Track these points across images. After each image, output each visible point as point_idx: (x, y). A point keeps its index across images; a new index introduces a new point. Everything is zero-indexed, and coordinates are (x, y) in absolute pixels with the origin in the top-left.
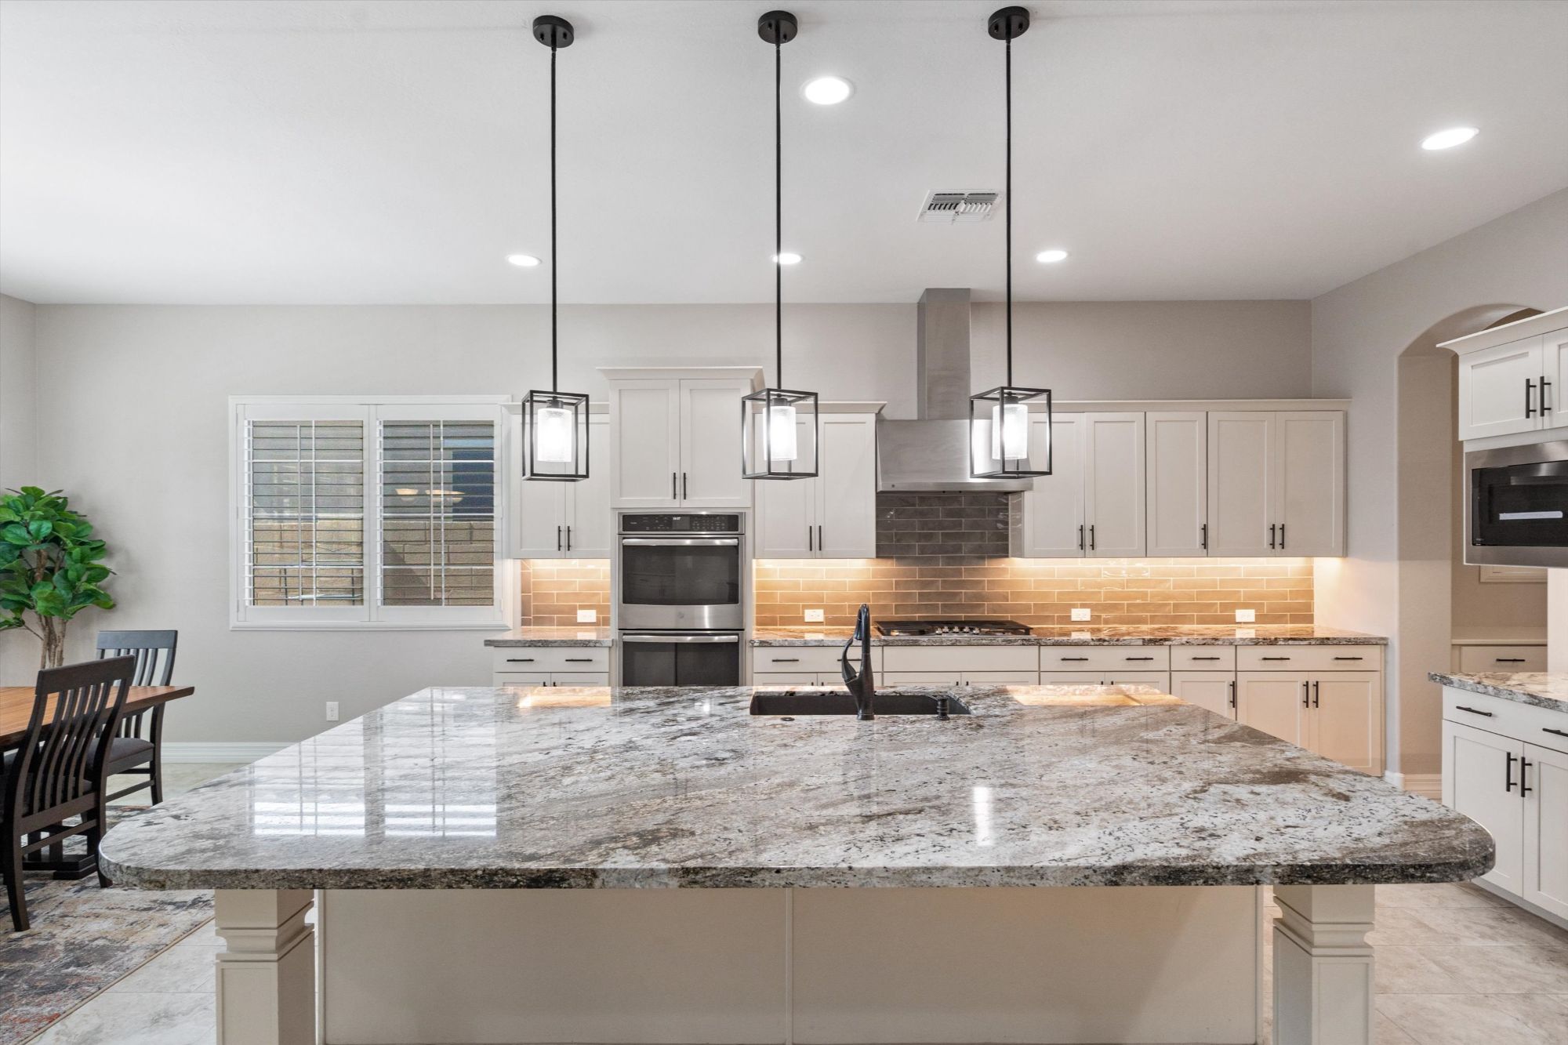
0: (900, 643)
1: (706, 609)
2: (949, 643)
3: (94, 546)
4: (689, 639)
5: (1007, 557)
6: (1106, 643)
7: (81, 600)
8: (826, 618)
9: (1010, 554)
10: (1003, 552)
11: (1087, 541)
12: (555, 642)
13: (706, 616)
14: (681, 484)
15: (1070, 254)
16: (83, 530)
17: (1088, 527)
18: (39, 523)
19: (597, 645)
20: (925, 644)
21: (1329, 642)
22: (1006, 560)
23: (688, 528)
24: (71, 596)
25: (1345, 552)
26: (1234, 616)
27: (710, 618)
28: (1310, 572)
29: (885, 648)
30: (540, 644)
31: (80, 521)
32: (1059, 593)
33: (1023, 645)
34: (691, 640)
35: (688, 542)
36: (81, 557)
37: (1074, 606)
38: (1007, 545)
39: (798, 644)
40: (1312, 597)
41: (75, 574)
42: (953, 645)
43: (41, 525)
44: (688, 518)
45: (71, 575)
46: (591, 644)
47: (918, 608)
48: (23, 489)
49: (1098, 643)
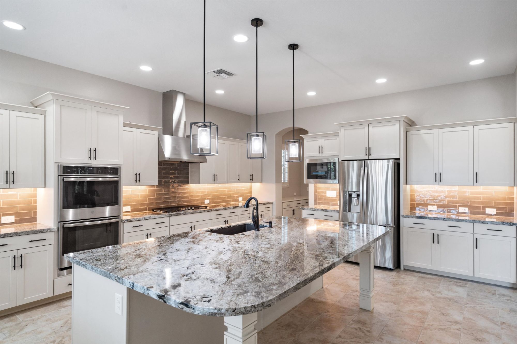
0: (175, 215)
1: (108, 208)
2: (189, 213)
4: (99, 222)
5: (189, 184)
6: (226, 209)
8: (131, 210)
9: (189, 183)
10: (187, 182)
11: (215, 179)
12: (22, 233)
13: (107, 211)
14: (93, 153)
15: (225, 92)
17: (215, 174)
19: (48, 231)
20: (182, 214)
21: (265, 204)
22: (188, 185)
23: (96, 173)
25: (262, 181)
26: (238, 199)
27: (109, 211)
28: (251, 187)
29: (170, 217)
30: (11, 235)
32: (202, 195)
33: (208, 211)
34: (100, 223)
35: (100, 179)
37: (205, 199)
38: (189, 180)
39: (142, 219)
40: (252, 193)
42: (190, 214)
44: (96, 168)
46: (45, 231)
47: (164, 203)
49: (224, 209)
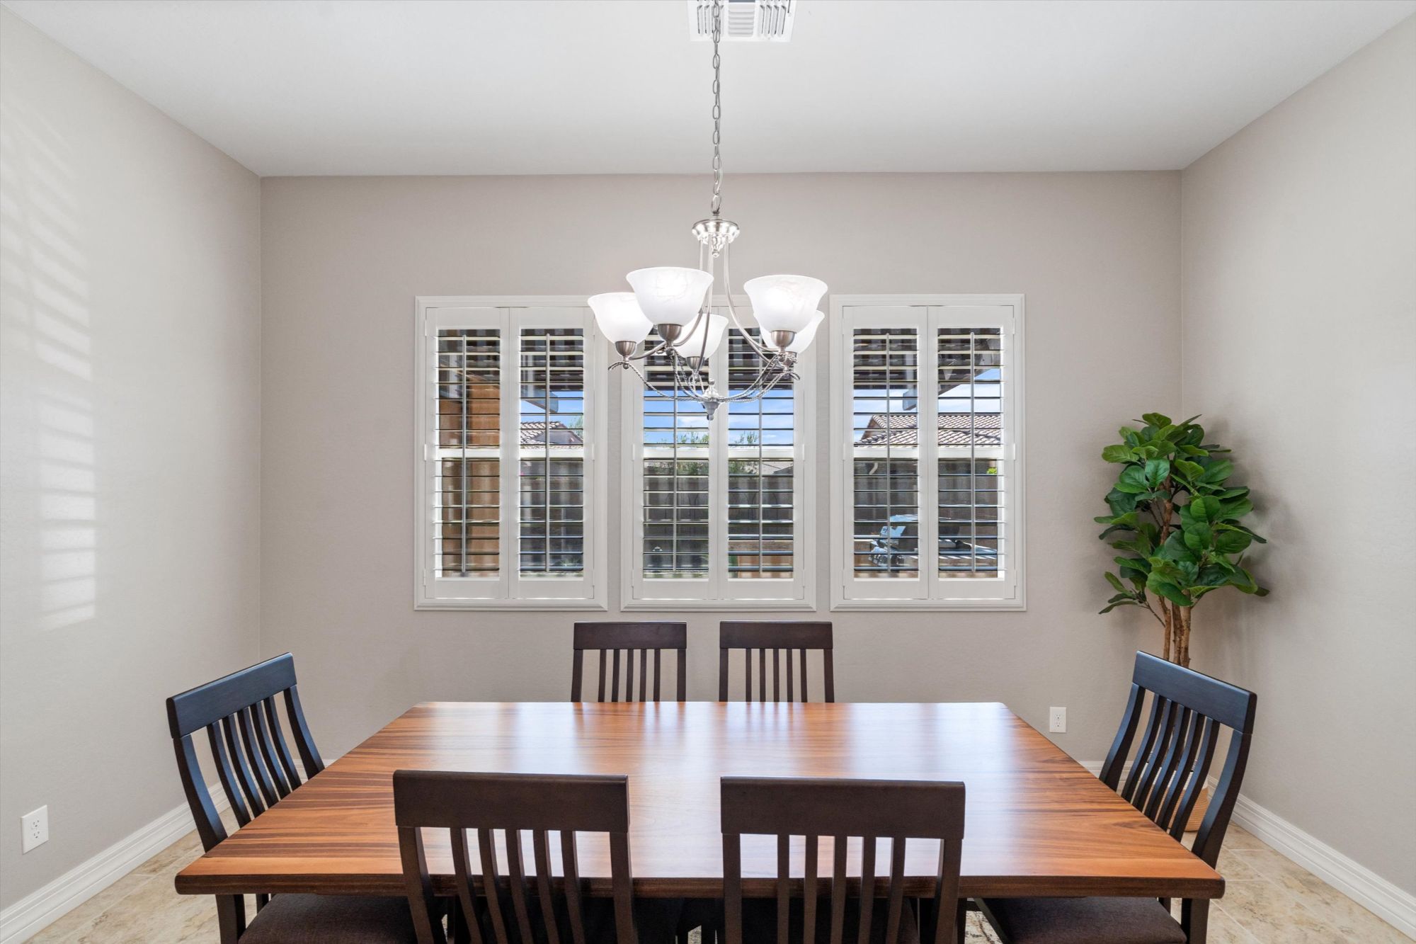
3: (1228, 496)
7: (1212, 577)
16: (1220, 472)
18: (1156, 462)
24: (1196, 569)
31: (1219, 455)
36: (1207, 512)
41: (1197, 538)
43: (1158, 466)
45: (1190, 539)
48: (1146, 417)
